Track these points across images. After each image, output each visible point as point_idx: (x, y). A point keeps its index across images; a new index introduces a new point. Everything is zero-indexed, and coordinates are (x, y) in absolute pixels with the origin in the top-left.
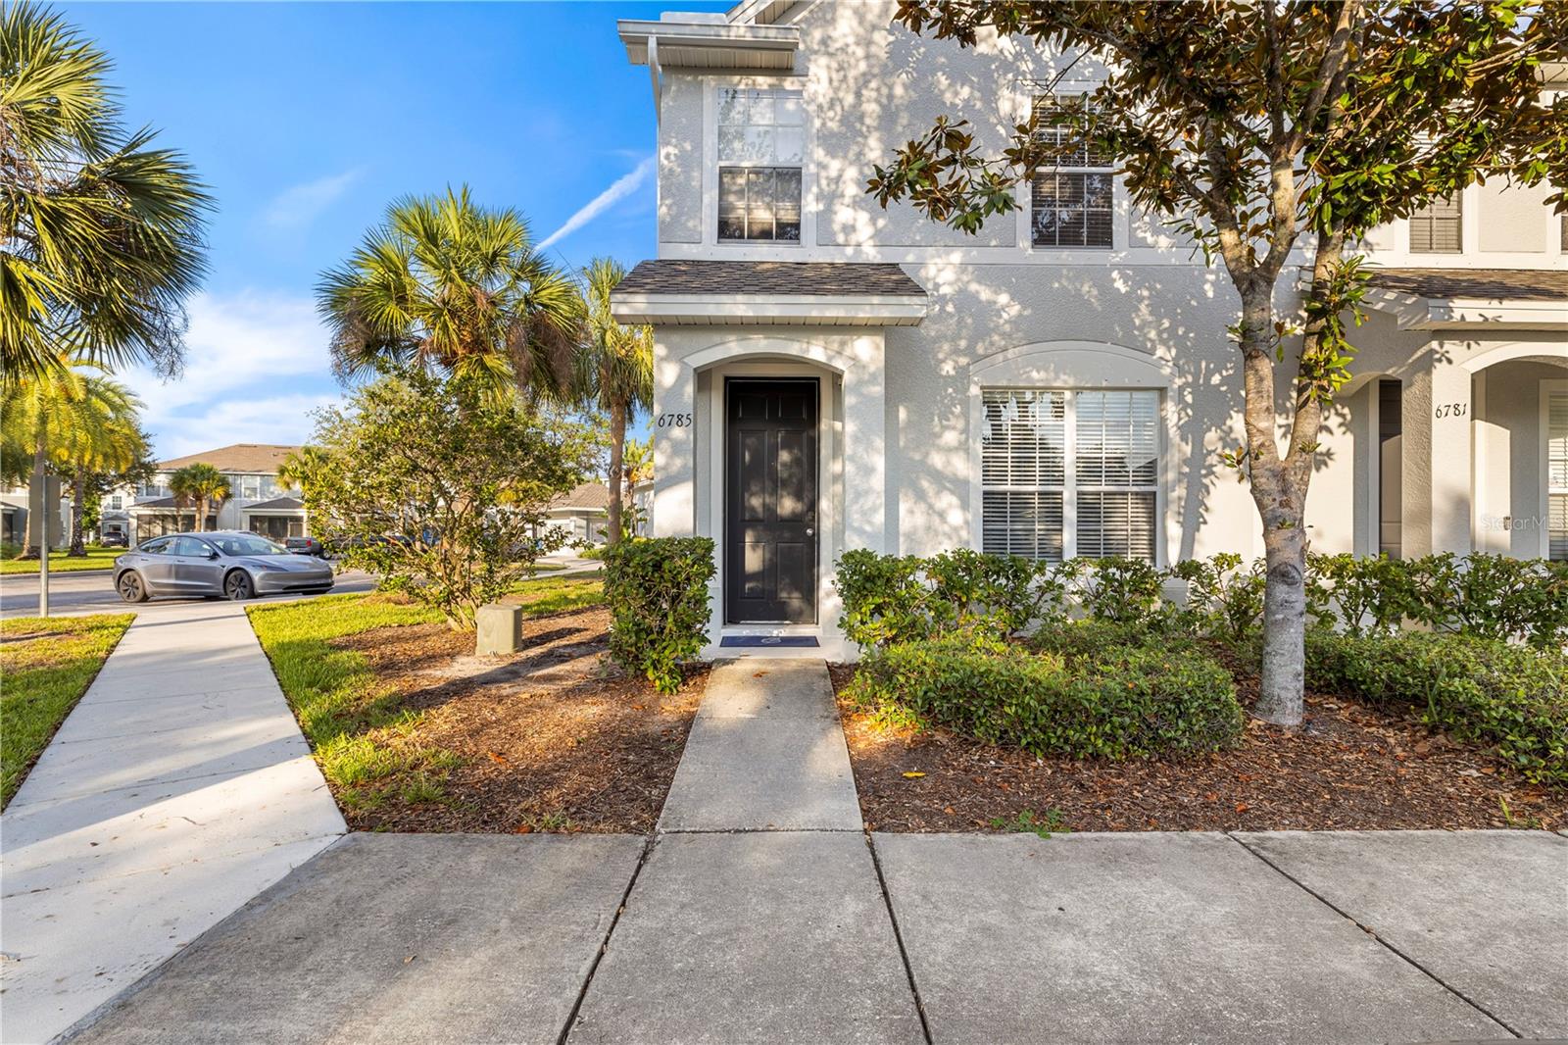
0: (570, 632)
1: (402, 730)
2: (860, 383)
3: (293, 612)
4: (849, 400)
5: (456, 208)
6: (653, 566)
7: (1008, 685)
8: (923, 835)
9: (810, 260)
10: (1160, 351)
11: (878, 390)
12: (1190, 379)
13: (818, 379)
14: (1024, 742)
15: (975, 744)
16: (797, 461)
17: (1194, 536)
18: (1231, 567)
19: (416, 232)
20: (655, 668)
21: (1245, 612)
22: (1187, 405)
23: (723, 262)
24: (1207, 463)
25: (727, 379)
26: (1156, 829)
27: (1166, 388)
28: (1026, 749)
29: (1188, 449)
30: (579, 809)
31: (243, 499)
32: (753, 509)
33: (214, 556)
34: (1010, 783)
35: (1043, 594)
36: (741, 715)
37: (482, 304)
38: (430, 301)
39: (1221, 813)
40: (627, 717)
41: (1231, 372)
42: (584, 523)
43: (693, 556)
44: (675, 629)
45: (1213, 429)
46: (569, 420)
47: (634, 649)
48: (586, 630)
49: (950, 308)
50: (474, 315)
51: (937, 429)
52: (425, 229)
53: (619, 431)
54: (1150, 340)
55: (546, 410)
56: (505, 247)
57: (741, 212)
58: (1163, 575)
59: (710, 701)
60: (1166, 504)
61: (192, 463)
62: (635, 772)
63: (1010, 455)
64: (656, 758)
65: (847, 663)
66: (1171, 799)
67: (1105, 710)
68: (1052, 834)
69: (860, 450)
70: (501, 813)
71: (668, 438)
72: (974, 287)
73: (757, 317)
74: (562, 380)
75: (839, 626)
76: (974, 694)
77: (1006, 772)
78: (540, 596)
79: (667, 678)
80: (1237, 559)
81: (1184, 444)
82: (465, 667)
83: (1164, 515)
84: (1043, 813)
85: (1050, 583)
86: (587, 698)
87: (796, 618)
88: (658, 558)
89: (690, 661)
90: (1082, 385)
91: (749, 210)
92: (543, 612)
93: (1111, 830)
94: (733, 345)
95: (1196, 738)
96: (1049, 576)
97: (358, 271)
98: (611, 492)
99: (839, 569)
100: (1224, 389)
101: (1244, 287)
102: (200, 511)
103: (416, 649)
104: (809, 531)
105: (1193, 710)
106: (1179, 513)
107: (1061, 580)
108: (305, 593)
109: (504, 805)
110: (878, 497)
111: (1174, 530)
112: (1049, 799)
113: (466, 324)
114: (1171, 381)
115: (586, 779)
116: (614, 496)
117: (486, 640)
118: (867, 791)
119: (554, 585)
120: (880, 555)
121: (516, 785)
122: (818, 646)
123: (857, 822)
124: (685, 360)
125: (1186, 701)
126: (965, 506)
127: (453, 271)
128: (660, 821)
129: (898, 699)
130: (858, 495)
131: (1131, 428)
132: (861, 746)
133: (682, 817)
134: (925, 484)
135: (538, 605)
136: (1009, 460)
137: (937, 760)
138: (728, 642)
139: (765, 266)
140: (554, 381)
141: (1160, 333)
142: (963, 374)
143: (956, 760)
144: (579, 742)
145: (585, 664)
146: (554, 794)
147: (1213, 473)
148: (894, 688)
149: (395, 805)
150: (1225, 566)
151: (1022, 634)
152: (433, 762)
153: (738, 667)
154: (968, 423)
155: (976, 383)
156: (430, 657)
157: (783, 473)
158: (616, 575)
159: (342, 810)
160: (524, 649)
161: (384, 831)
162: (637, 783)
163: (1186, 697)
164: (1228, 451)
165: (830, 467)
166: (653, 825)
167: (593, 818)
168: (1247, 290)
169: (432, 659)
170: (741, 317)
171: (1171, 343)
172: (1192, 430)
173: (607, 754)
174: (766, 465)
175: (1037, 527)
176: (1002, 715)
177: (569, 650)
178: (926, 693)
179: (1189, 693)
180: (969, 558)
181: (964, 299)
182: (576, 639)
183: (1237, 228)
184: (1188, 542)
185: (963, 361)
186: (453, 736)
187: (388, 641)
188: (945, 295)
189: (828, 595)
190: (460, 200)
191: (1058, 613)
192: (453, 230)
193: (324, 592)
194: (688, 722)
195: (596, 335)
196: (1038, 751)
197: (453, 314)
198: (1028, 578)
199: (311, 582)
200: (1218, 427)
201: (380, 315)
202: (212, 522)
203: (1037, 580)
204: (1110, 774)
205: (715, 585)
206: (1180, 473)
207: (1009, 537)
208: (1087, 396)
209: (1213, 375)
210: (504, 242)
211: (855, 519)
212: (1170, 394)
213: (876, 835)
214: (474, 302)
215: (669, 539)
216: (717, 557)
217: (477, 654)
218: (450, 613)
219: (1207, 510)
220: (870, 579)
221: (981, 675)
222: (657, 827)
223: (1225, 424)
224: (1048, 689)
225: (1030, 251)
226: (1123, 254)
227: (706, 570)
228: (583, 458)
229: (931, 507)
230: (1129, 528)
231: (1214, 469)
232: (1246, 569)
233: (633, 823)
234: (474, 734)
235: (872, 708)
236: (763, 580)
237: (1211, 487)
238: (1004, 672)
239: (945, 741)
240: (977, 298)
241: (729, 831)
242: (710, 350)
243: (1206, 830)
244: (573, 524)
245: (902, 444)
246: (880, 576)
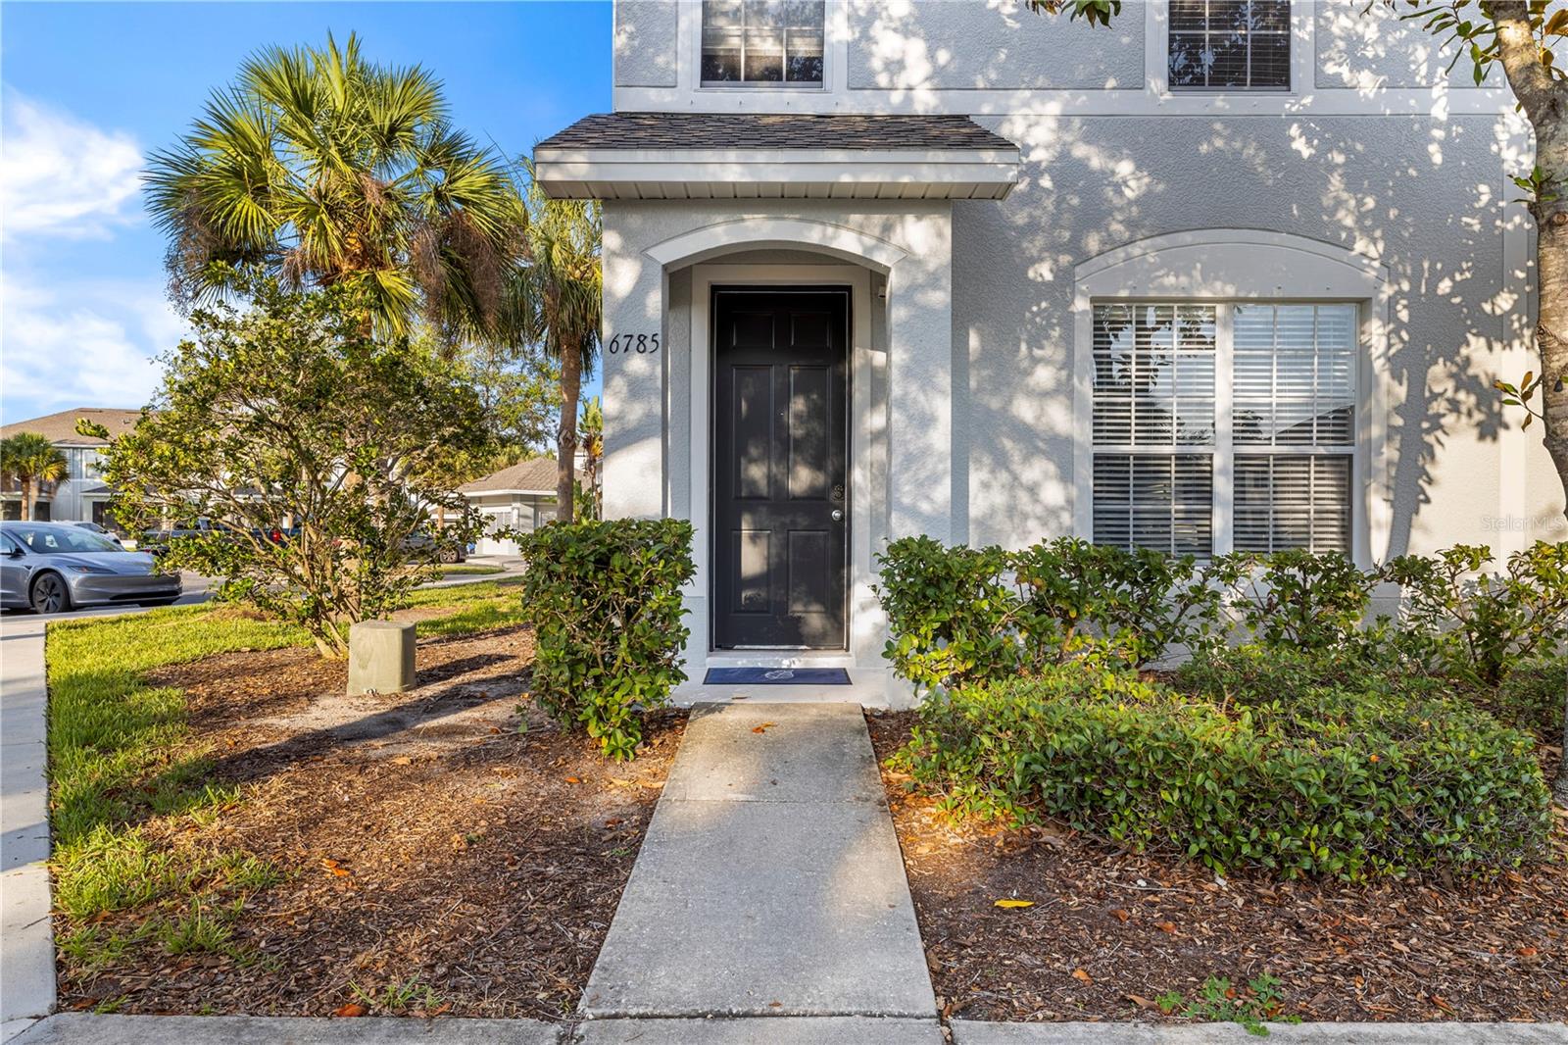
0: (490, 660)
1: (198, 817)
2: (913, 289)
3: (109, 632)
4: (897, 314)
5: (340, 66)
6: (596, 562)
7: (1167, 754)
8: (1040, 1026)
9: (838, 111)
10: (1360, 246)
11: (940, 298)
12: (1406, 286)
13: (849, 289)
14: (1194, 849)
15: (1110, 849)
16: (815, 413)
17: (1410, 520)
18: (1474, 565)
19: (281, 96)
20: (600, 719)
21: (1496, 635)
22: (1400, 325)
23: (709, 116)
24: (1430, 412)
25: (714, 289)
26: (1446, 1017)
27: (1369, 299)
28: (1195, 859)
29: (1402, 391)
30: (451, 968)
31: (84, 480)
32: (753, 483)
33: (17, 554)
34: (1176, 921)
35: (1186, 606)
36: (732, 796)
37: (373, 198)
38: (301, 193)
39: (1554, 983)
40: (554, 797)
41: (1468, 275)
42: (530, 511)
43: (657, 548)
44: (629, 659)
45: (1441, 360)
46: (507, 370)
47: (567, 691)
48: (513, 657)
49: (1046, 182)
50: (360, 211)
51: (1025, 364)
52: (294, 93)
53: (572, 384)
54: (1345, 228)
55: (472, 353)
56: (407, 117)
57: (735, 42)
58: (1371, 578)
59: (685, 771)
60: (1369, 473)
61: (17, 432)
62: (556, 896)
63: (1133, 400)
64: (591, 870)
65: (894, 711)
66: (1461, 955)
67: (1333, 799)
68: (1270, 1026)
69: (914, 388)
70: (321, 974)
71: (623, 373)
72: (1080, 151)
73: (759, 184)
74: (486, 306)
75: (885, 655)
76: (1110, 769)
77: (1167, 900)
78: (459, 609)
79: (619, 734)
80: (1484, 553)
81: (1396, 383)
82: (327, 714)
83: (1365, 488)
84: (1243, 982)
85: (1199, 590)
86: (497, 765)
87: (816, 643)
88: (603, 550)
89: (655, 706)
90: (1242, 295)
91: (746, 37)
92: (458, 631)
93: (1370, 1018)
94: (719, 229)
95: (1486, 846)
96: (1197, 576)
97: (202, 152)
98: (561, 467)
99: (883, 567)
100: (1457, 300)
101: (1540, 112)
102: (26, 495)
103: (262, 687)
104: (836, 514)
105: (1478, 800)
106: (1388, 488)
107: (1213, 584)
108: (143, 604)
109: (327, 958)
110: (940, 461)
111: (1380, 510)
112: (1249, 954)
113: (351, 227)
114: (1377, 289)
115: (471, 908)
116: (566, 472)
117: (361, 672)
118: (938, 934)
119: (480, 593)
120: (947, 546)
121: (357, 919)
122: (849, 683)
123: (926, 1000)
124: (651, 252)
125: (1466, 784)
126: (1066, 476)
127: (333, 151)
128: (587, 994)
129: (982, 774)
130: (910, 459)
131: (1316, 360)
132: (924, 850)
133: (624, 986)
134: (1008, 444)
135: (453, 621)
136: (1133, 408)
137: (1049, 877)
138: (716, 677)
139: (771, 120)
140: (477, 308)
141: (1360, 218)
142: (1065, 280)
143: (1080, 877)
144: (471, 842)
145: (500, 711)
146: (415, 939)
147: (1441, 427)
148: (974, 756)
149: (147, 958)
150: (1464, 565)
151: (1155, 666)
152: (231, 876)
153: (730, 717)
154: (1070, 354)
155: (1083, 294)
156: (279, 698)
157: (797, 432)
158: (541, 576)
159: (60, 966)
160: (419, 686)
161: (112, 1012)
162: (553, 917)
163: (1466, 776)
164: (1462, 396)
165: (869, 421)
166: (575, 999)
167: (472, 987)
168: (1546, 116)
169: (281, 700)
170: (734, 184)
171: (1378, 233)
172: (1410, 364)
173: (513, 864)
174: (772, 417)
175: (1174, 507)
176: (1158, 804)
177: (483, 688)
178: (1027, 765)
179: (1471, 770)
180: (1079, 551)
181: (1067, 170)
182: (496, 670)
183: (1527, 20)
184: (1401, 529)
185: (1065, 259)
186: (276, 829)
187: (230, 673)
188: (1040, 162)
189: (863, 608)
190: (346, 56)
191: (1212, 636)
192: (337, 97)
193: (169, 603)
194: (647, 807)
195: (537, 248)
196: (1218, 864)
197: (332, 211)
198: (1167, 582)
199: (150, 589)
200: (1450, 358)
201: (229, 214)
202: (43, 511)
203: (1180, 585)
204: (1344, 906)
205: (696, 592)
206: (1390, 427)
207: (1131, 523)
208: (1250, 312)
209: (1441, 280)
210: (405, 110)
211: (906, 494)
212: (1376, 309)
213: (960, 1025)
214: (362, 194)
215: (623, 521)
216: (699, 550)
217: (349, 693)
218: (320, 633)
219: (1430, 481)
220: (933, 582)
221: (1120, 737)
222: (581, 1006)
223: (1458, 353)
224: (1235, 763)
225: (1168, 96)
226: (1308, 100)
227: (679, 569)
228: (527, 422)
229: (1016, 478)
230: (1312, 508)
231: (1443, 421)
232: (1498, 568)
233: (542, 995)
234: (308, 825)
235: (939, 787)
236: (768, 585)
237: (1438, 449)
238: (1160, 735)
239: (1060, 844)
240: (1086, 166)
241: (704, 1016)
242: (686, 238)
243: (1538, 1020)
244: (516, 512)
245: (973, 384)
246: (948, 578)
